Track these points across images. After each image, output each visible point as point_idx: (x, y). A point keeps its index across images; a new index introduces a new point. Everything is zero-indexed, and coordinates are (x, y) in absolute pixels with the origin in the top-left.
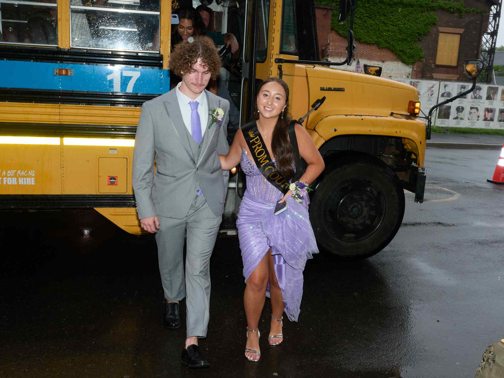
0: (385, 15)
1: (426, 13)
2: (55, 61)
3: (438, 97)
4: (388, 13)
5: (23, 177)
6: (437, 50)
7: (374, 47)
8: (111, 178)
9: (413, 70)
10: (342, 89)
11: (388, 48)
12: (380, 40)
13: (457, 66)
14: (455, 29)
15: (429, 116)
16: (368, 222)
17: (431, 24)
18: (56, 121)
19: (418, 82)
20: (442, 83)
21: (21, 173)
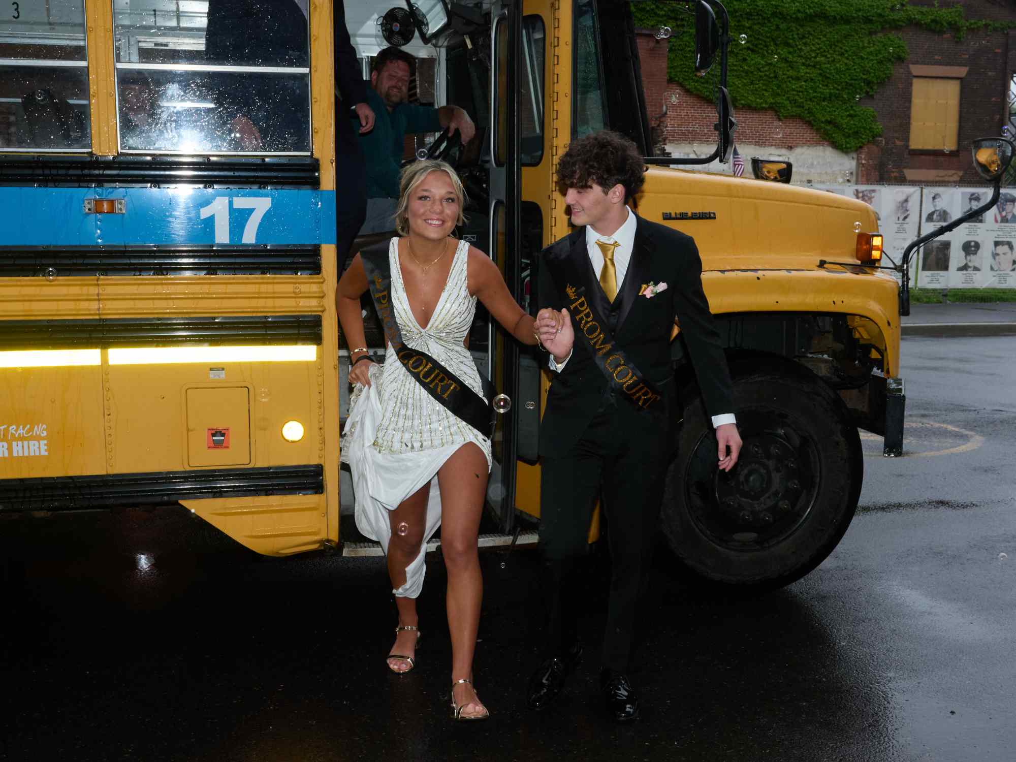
0: (788, 45)
1: (880, 35)
2: (85, 184)
3: (920, 223)
4: (793, 39)
5: (22, 439)
6: (909, 117)
7: (768, 117)
8: (214, 432)
9: (859, 164)
10: (710, 215)
11: (799, 117)
12: (779, 100)
13: (958, 151)
14: (948, 68)
15: (903, 263)
16: (784, 505)
17: (893, 59)
18: (92, 312)
19: (874, 191)
20: (926, 191)
21: (16, 431)
